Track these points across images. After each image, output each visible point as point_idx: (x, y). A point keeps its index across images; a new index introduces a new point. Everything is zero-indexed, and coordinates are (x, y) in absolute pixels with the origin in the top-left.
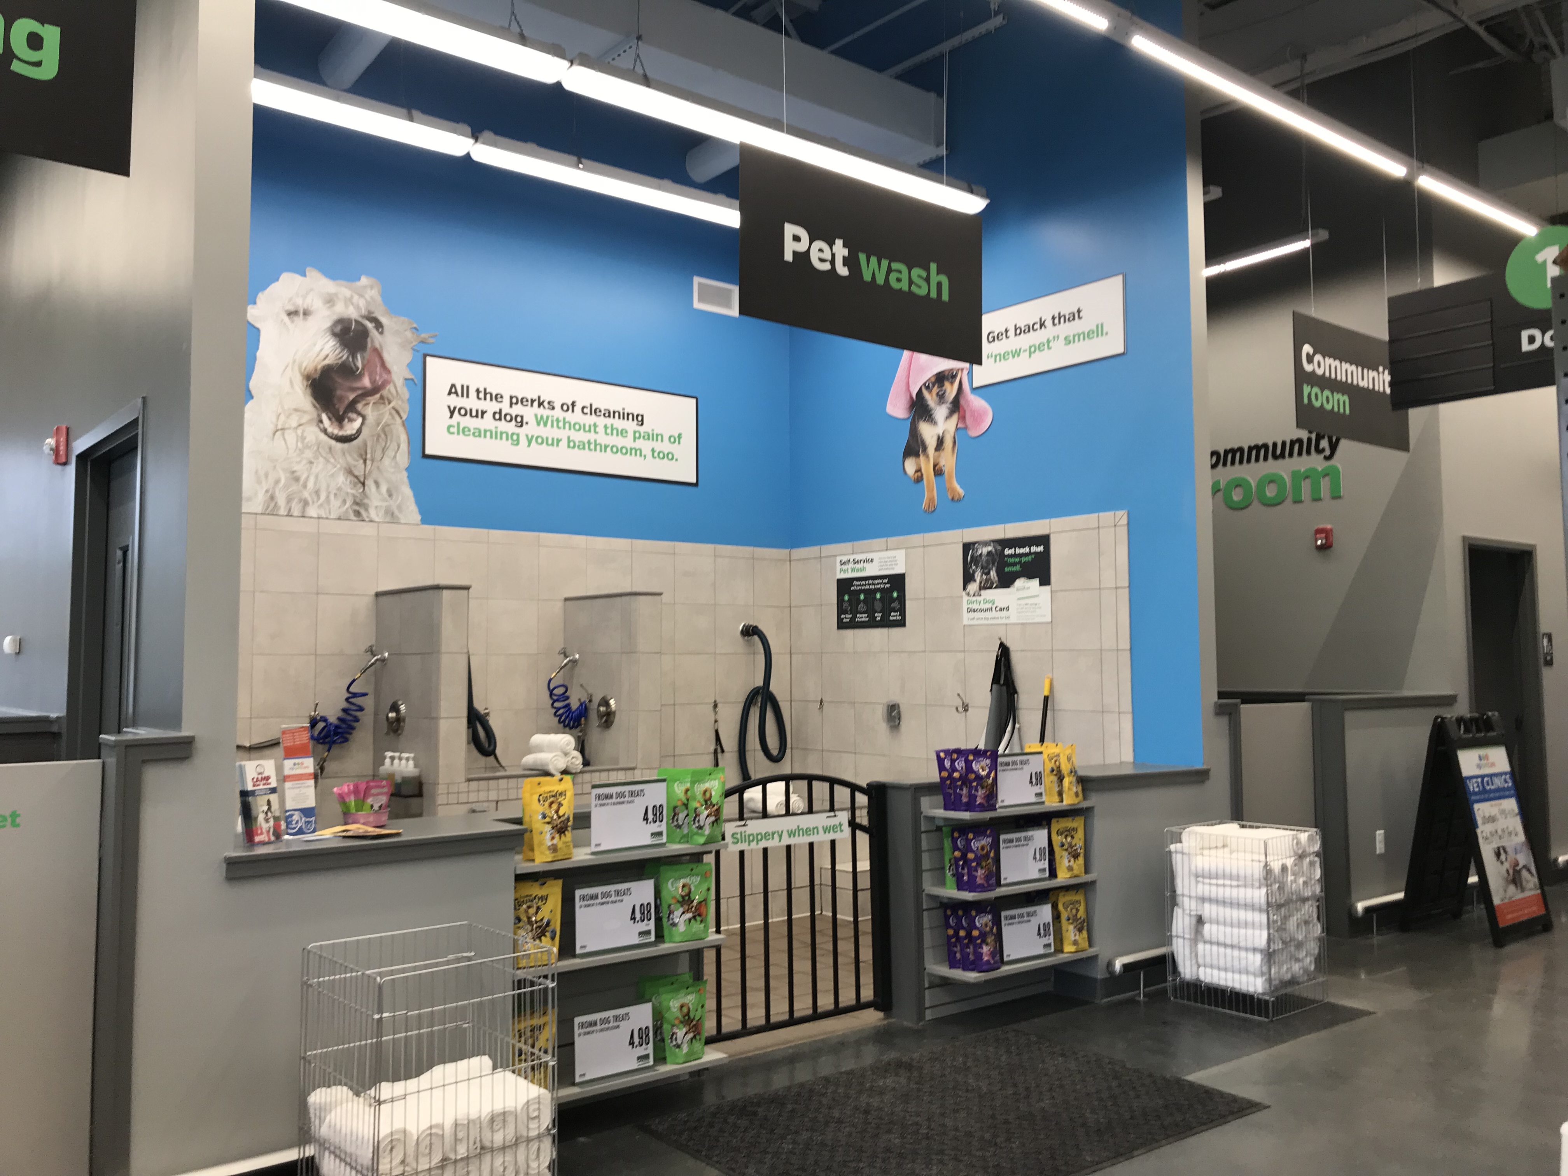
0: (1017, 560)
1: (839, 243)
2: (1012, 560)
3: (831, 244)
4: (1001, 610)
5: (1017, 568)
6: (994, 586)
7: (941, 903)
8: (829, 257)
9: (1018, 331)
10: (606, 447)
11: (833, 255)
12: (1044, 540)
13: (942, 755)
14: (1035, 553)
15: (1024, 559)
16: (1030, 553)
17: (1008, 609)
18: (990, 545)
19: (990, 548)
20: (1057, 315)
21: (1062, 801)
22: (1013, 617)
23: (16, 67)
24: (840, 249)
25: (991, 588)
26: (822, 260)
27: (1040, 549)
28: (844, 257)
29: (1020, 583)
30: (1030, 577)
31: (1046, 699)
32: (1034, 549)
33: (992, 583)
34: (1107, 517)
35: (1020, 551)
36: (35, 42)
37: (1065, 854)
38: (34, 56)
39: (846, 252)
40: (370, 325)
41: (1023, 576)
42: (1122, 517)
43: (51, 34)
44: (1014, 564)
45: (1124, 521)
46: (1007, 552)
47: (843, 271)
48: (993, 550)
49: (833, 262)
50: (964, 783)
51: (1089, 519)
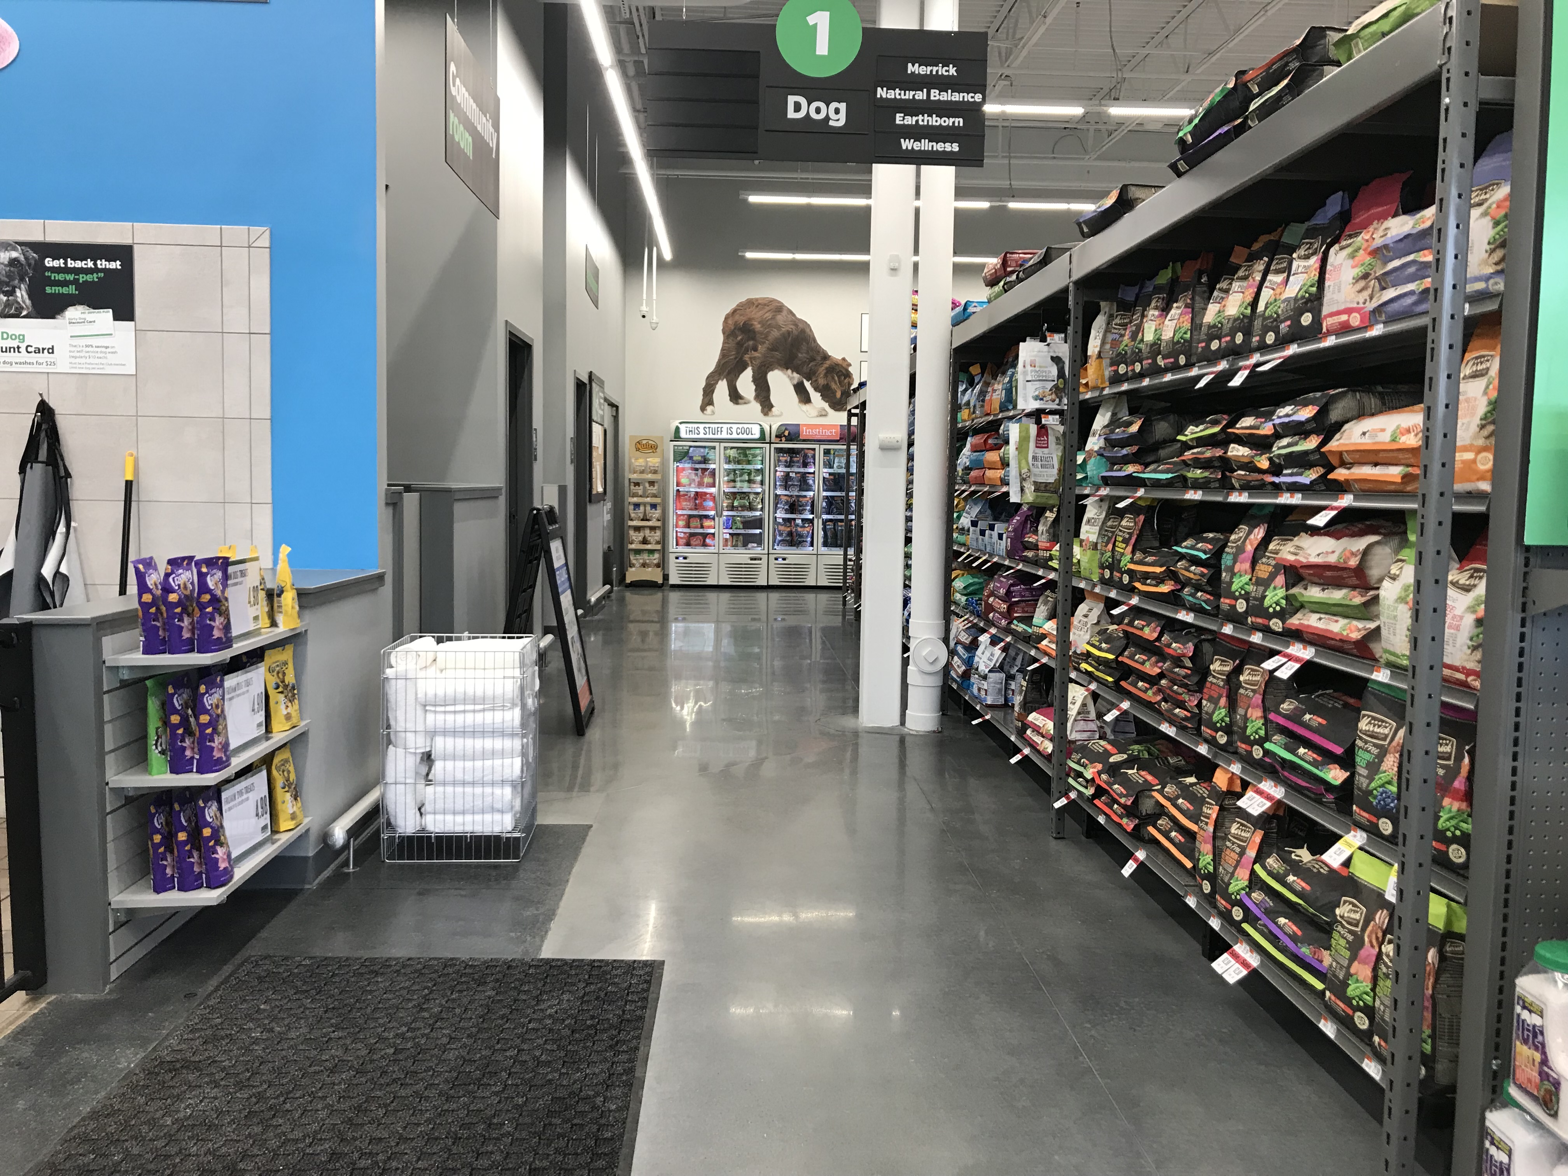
0: (70, 277)
2: (61, 277)
4: (38, 351)
5: (72, 290)
6: (24, 313)
12: (124, 253)
13: (141, 567)
14: (105, 270)
15: (82, 278)
16: (96, 270)
17: (51, 351)
18: (15, 249)
19: (14, 254)
22: (62, 362)
25: (17, 316)
27: (116, 265)
29: (74, 313)
30: (96, 304)
31: (129, 485)
32: (102, 264)
33: (20, 309)
34: (236, 232)
35: (71, 264)
37: (281, 697)
41: (81, 303)
42: (262, 236)
44: (65, 283)
45: (265, 241)
46: (49, 262)
48: (22, 258)
51: (210, 232)
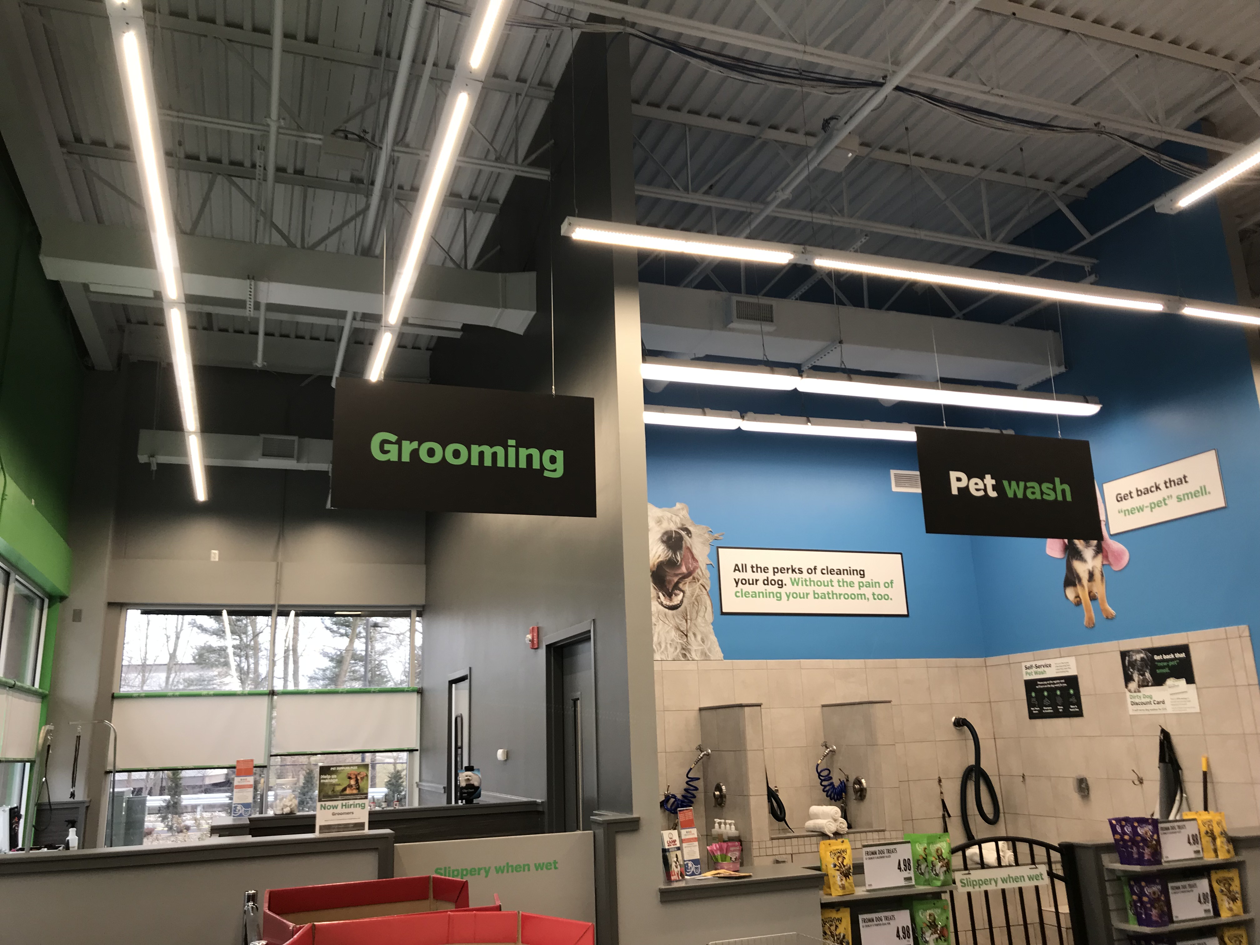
0: (1165, 664)
1: (988, 477)
2: (1161, 664)
3: (982, 478)
4: (1158, 703)
5: (1166, 670)
6: (1150, 684)
7: (1128, 935)
8: (983, 487)
9: (1139, 493)
10: (840, 595)
11: (985, 485)
12: (1184, 648)
13: (1114, 822)
14: (1180, 659)
15: (1171, 664)
16: (1175, 659)
17: (1163, 702)
18: (1142, 653)
19: (1142, 655)
20: (1168, 481)
21: (1217, 856)
22: (1169, 709)
23: (546, 474)
24: (989, 481)
25: (1147, 686)
26: (977, 490)
27: (1183, 655)
28: (993, 485)
29: (1170, 682)
30: (1178, 677)
31: (1205, 774)
32: (1178, 655)
33: (1148, 682)
34: (1232, 630)
35: (1165, 657)
36: (553, 460)
37: (1225, 898)
38: (552, 467)
39: (994, 482)
40: (683, 533)
41: (1172, 677)
42: (1244, 629)
43: (559, 455)
44: (1163, 667)
45: (1247, 633)
46: (1156, 658)
47: (993, 494)
48: (1145, 657)
49: (985, 490)
50: (1133, 844)
51: (1220, 632)
